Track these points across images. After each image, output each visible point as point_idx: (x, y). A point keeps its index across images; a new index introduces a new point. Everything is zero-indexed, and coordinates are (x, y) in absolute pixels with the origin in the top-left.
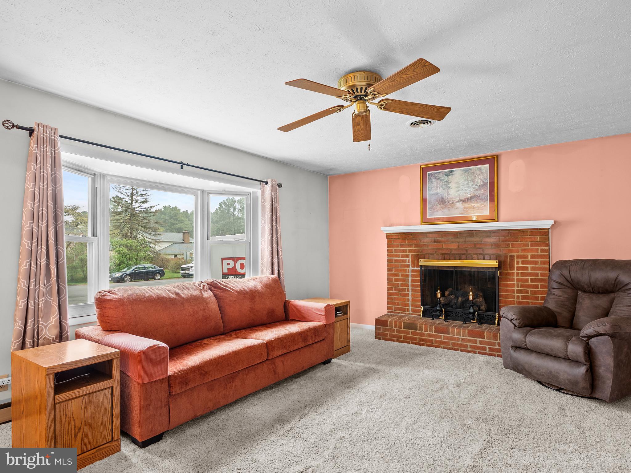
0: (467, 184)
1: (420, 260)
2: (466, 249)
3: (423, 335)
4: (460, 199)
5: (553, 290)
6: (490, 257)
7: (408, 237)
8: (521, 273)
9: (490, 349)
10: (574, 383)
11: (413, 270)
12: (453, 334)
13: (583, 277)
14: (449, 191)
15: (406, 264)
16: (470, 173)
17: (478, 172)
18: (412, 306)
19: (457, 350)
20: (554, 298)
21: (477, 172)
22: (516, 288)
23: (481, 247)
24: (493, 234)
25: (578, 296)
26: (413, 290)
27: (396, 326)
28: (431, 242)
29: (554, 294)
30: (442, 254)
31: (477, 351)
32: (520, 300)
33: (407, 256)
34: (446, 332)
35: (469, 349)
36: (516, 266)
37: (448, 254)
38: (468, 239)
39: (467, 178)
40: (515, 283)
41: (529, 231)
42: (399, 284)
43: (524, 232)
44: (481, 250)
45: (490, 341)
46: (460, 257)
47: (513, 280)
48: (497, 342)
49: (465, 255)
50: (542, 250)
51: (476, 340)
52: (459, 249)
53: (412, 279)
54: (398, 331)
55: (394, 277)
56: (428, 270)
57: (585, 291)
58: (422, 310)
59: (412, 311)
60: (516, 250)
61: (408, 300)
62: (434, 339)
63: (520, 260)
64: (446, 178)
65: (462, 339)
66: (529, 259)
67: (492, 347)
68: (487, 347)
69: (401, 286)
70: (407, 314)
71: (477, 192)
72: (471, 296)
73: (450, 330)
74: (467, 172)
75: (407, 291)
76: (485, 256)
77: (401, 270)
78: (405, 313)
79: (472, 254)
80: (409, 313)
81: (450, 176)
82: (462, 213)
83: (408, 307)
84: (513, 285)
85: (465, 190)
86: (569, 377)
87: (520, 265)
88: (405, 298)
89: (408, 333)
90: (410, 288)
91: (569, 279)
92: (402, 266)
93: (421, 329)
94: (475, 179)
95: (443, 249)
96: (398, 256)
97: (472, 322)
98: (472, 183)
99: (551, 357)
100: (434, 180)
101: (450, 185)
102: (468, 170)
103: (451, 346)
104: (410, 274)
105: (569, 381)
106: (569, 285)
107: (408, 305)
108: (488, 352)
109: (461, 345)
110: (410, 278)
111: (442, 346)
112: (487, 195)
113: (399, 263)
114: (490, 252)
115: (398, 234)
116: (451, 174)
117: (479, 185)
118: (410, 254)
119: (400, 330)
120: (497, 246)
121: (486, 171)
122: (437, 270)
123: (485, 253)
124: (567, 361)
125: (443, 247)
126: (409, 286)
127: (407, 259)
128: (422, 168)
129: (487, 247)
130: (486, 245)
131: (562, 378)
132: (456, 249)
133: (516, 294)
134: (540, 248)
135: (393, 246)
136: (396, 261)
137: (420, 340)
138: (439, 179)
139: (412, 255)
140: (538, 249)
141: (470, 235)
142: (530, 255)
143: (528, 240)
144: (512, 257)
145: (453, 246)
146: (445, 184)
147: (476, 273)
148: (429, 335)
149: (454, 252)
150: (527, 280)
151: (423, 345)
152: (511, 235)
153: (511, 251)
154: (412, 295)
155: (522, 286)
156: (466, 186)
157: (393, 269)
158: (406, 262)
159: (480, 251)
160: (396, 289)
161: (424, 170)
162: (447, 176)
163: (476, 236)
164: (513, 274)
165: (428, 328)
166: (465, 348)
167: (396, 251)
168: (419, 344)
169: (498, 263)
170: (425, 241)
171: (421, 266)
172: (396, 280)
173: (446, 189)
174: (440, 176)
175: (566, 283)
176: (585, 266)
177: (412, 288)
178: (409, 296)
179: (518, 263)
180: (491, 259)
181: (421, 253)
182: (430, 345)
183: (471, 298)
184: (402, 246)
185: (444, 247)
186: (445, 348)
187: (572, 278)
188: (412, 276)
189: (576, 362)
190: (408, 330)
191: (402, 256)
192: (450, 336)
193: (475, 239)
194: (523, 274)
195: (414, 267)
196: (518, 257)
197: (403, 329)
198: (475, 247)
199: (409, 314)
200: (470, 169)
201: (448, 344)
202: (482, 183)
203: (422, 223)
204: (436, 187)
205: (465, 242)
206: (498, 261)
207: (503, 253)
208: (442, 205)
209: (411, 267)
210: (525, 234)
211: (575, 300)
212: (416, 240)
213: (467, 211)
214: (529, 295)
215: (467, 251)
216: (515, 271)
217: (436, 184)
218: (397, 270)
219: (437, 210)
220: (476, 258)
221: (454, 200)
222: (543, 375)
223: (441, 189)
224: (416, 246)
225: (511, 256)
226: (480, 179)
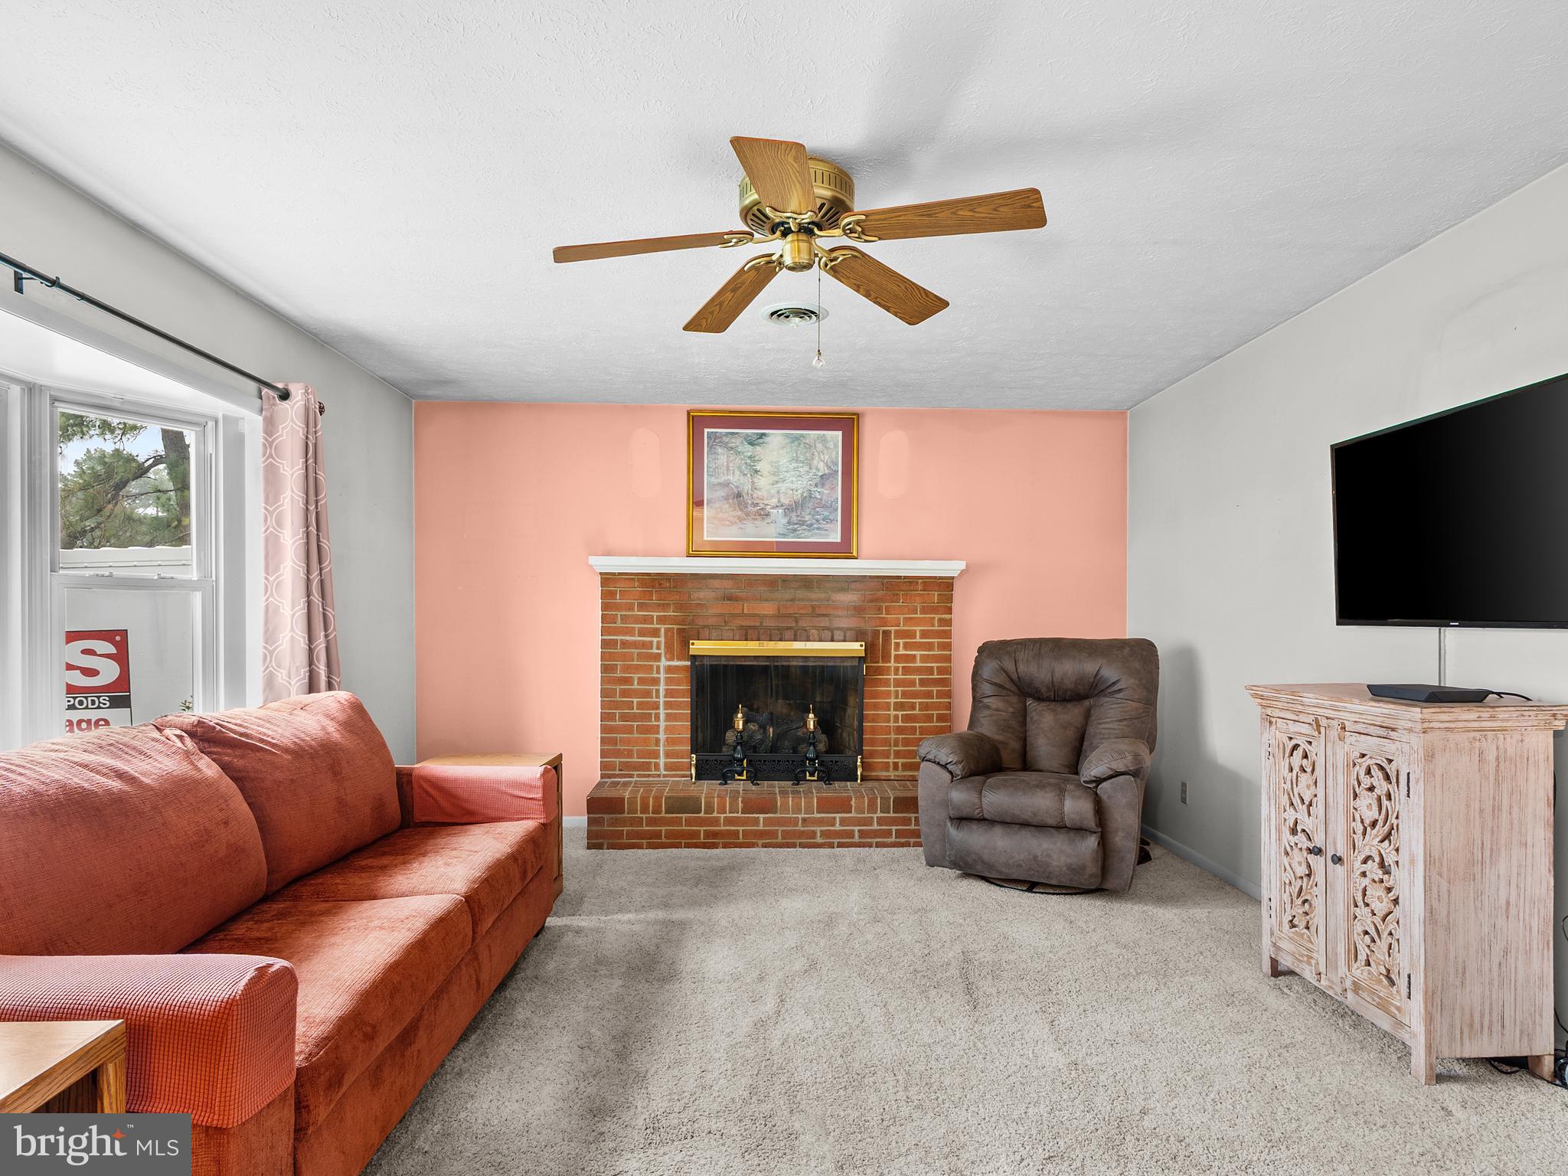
0: (795, 468)
1: (691, 642)
2: (795, 617)
3: (716, 822)
4: (779, 501)
5: (986, 700)
6: (845, 636)
7: (660, 585)
8: (903, 667)
9: (862, 834)
10: (1077, 870)
11: (669, 666)
12: (785, 810)
13: (1041, 672)
14: (755, 480)
15: (651, 653)
16: (802, 446)
17: (820, 446)
18: (667, 755)
19: (793, 846)
20: (990, 716)
21: (817, 445)
22: (893, 700)
23: (825, 613)
24: (853, 586)
25: (1028, 708)
26: (669, 717)
27: (645, 809)
28: (716, 599)
29: (988, 707)
30: (741, 627)
31: (836, 841)
32: (900, 724)
33: (655, 633)
34: (768, 807)
35: (819, 840)
36: (893, 653)
37: (754, 627)
38: (800, 594)
39: (795, 455)
40: (892, 689)
41: (920, 581)
42: (633, 702)
43: (911, 581)
44: (827, 619)
45: (862, 815)
46: (781, 634)
47: (887, 683)
48: (875, 816)
49: (792, 631)
50: (940, 620)
51: (835, 818)
52: (779, 616)
53: (666, 690)
54: (651, 822)
55: (621, 685)
56: (711, 666)
57: (1039, 698)
58: (694, 762)
59: (668, 767)
60: (895, 618)
61: (658, 741)
62: (741, 829)
63: (901, 641)
64: (748, 450)
65: (804, 820)
66: (918, 640)
67: (865, 828)
68: (856, 829)
69: (637, 709)
70: (654, 777)
71: (816, 489)
72: (812, 723)
73: (779, 804)
74: (797, 442)
75: (653, 719)
76: (835, 632)
77: (637, 668)
78: (649, 776)
79: (807, 628)
80: (659, 773)
81: (758, 444)
82: (783, 534)
83: (656, 759)
84: (888, 694)
85: (792, 482)
86: (1069, 861)
87: (902, 652)
88: (649, 739)
89: (678, 822)
90: (662, 712)
91: (1014, 677)
92: (640, 656)
93: (709, 809)
94: (813, 459)
95: (743, 615)
96: (630, 632)
97: (809, 780)
98: (806, 468)
99: (1032, 829)
100: (720, 450)
101: (758, 468)
102: (797, 438)
103: (780, 840)
104: (662, 676)
105: (1069, 867)
106: (1014, 688)
107: (656, 755)
108: (857, 841)
109: (801, 834)
110: (662, 688)
111: (760, 842)
112: (837, 499)
113: (632, 650)
114: (845, 623)
115: (634, 577)
116: (761, 441)
117: (820, 474)
118: (663, 628)
119: (655, 818)
120: (859, 610)
121: (836, 446)
122: (732, 665)
123: (835, 626)
124: (1062, 831)
125: (743, 610)
126: (658, 708)
127: (655, 640)
128: (693, 417)
129: (840, 613)
130: (836, 608)
131: (1055, 863)
132: (773, 616)
133: (893, 713)
134: (937, 617)
135: (617, 607)
136: (624, 644)
137: (708, 834)
138: (732, 448)
139: (667, 631)
140: (934, 618)
141: (805, 585)
142: (920, 631)
143: (918, 598)
144: (886, 634)
145: (767, 609)
146: (746, 463)
147: (811, 669)
148: (729, 821)
149: (769, 623)
150: (912, 683)
151: (714, 846)
152: (887, 588)
153: (884, 622)
154: (667, 729)
155: (905, 695)
156: (793, 473)
157: (617, 665)
158: (652, 648)
159: (825, 622)
160: (623, 718)
161: (697, 422)
162: (751, 444)
163: (817, 588)
164: (887, 670)
165: (728, 805)
166: (811, 839)
167: (624, 619)
168: (704, 846)
169: (863, 648)
170: (702, 595)
171: (694, 658)
172: (624, 693)
173: (749, 476)
174: (736, 442)
175: (1008, 685)
176: (1042, 652)
177: (667, 711)
178: (658, 733)
179: (898, 648)
180: (847, 639)
181: (689, 625)
182: (731, 843)
183: (812, 727)
184: (641, 607)
185: (745, 612)
186: (765, 846)
187: (1020, 675)
188: (668, 681)
189: (1079, 830)
190: (678, 815)
191: (642, 633)
192: (778, 818)
193: (815, 595)
194: (906, 670)
195: (673, 660)
196: (900, 634)
197: (663, 814)
198: (815, 613)
199: (659, 776)
200: (802, 436)
201: (774, 834)
202: (827, 471)
203: (691, 552)
204: (725, 468)
205: (792, 600)
206: (863, 643)
207: (869, 627)
208: (739, 513)
209: (663, 658)
210: (912, 588)
211: (1023, 715)
212: (680, 592)
213: (795, 530)
214: (917, 712)
215: (797, 622)
216: (892, 664)
217: (725, 460)
218: (626, 669)
219: (728, 523)
220: (817, 637)
221: (766, 502)
222: (1020, 866)
223: (737, 473)
224: (680, 607)
225: (884, 632)
226: (824, 461)
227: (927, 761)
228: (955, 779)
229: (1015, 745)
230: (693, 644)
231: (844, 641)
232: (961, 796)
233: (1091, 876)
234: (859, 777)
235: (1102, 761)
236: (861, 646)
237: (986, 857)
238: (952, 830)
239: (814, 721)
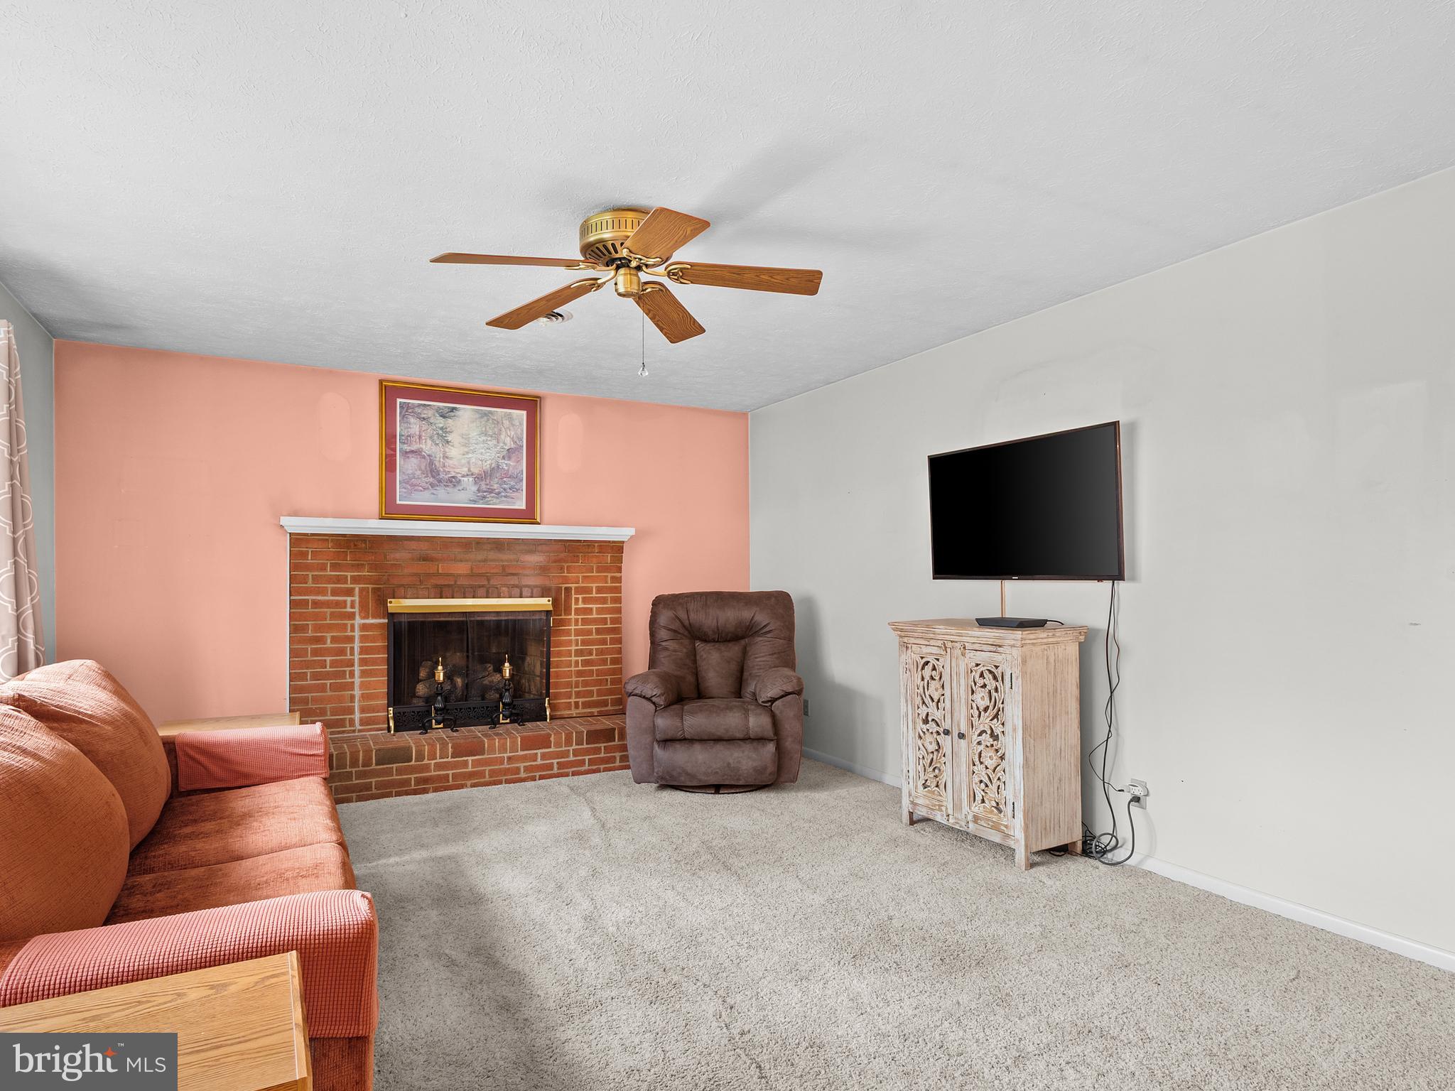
0: (483, 441)
1: (389, 600)
2: (487, 576)
3: (427, 768)
4: (469, 470)
5: (664, 644)
6: (532, 593)
7: (355, 545)
8: (582, 619)
9: (560, 765)
10: (759, 771)
11: (364, 624)
12: (492, 750)
13: (709, 619)
14: (447, 450)
15: (346, 612)
16: (491, 421)
17: (506, 423)
18: (363, 710)
19: (500, 782)
20: (669, 656)
21: (504, 422)
22: (573, 648)
23: (514, 572)
24: (540, 548)
25: (697, 649)
26: (364, 674)
27: (354, 763)
28: (413, 559)
29: (666, 649)
30: (436, 586)
31: (537, 774)
32: (580, 668)
33: (349, 592)
34: (476, 749)
35: (523, 775)
36: (574, 607)
37: (448, 586)
38: (492, 555)
39: (484, 429)
40: (573, 638)
41: (596, 544)
42: (325, 661)
43: (589, 544)
44: (516, 577)
45: (560, 749)
46: (474, 592)
47: (568, 633)
48: (571, 748)
49: (485, 589)
50: (612, 578)
51: (537, 753)
52: (472, 575)
53: (361, 648)
54: (361, 775)
55: (311, 644)
56: (409, 622)
57: (705, 640)
58: (392, 715)
59: (362, 722)
60: (576, 577)
61: (352, 697)
62: (450, 772)
63: (580, 596)
64: (440, 422)
65: (509, 758)
66: (594, 595)
67: (563, 760)
68: (555, 761)
69: (330, 667)
70: (348, 733)
71: (503, 461)
72: (508, 671)
73: (486, 746)
74: (485, 418)
75: (348, 676)
76: (523, 589)
77: (330, 628)
78: (343, 732)
79: (498, 586)
80: (354, 729)
81: (449, 417)
82: (474, 501)
83: (351, 715)
84: (569, 643)
85: (482, 454)
86: (755, 764)
87: (581, 605)
88: (342, 696)
89: (389, 772)
90: (357, 669)
91: (686, 623)
92: (333, 615)
93: (420, 757)
94: (500, 434)
95: (438, 575)
96: (322, 592)
97: (502, 723)
98: (495, 442)
99: (725, 743)
100: (412, 420)
101: (449, 439)
102: (485, 414)
103: (487, 779)
104: (357, 634)
105: (755, 770)
106: (686, 633)
107: (351, 711)
108: (556, 772)
109: (507, 771)
110: (357, 645)
111: (469, 783)
112: (522, 471)
113: (326, 610)
114: (532, 581)
115: (327, 538)
116: (452, 414)
117: (507, 448)
118: (357, 588)
119: (365, 771)
120: (543, 570)
121: (521, 424)
122: (430, 622)
123: (524, 584)
124: (747, 742)
125: (438, 570)
126: (353, 665)
127: (349, 599)
128: (385, 387)
129: (527, 572)
130: (524, 568)
131: (744, 768)
132: (466, 576)
133: (574, 659)
134: (609, 575)
135: (308, 567)
136: (316, 604)
137: (418, 781)
138: (424, 419)
139: (361, 590)
140: (607, 576)
141: (497, 548)
142: (596, 587)
143: (594, 560)
144: (568, 590)
145: (461, 569)
146: (438, 434)
147: (503, 623)
148: (439, 766)
149: (461, 582)
150: (589, 632)
151: (425, 791)
152: (569, 551)
153: (566, 580)
154: (362, 685)
155: (584, 643)
156: (482, 445)
157: (308, 624)
158: (345, 607)
159: (514, 581)
160: (315, 676)
161: (390, 392)
162: (443, 416)
163: (507, 549)
164: (568, 622)
165: (438, 751)
166: (515, 774)
167: (315, 579)
168: (415, 792)
169: (551, 603)
170: (400, 555)
171: (392, 616)
172: (316, 652)
173: (441, 445)
174: (427, 413)
175: (682, 630)
176: (708, 603)
177: (362, 668)
178: (353, 689)
179: (577, 602)
180: (534, 595)
181: (385, 584)
182: (441, 787)
183: (508, 675)
184: (335, 567)
185: (440, 572)
186: (473, 786)
187: (691, 621)
188: (363, 639)
189: (761, 739)
190: (388, 766)
191: (335, 592)
192: (486, 758)
193: (506, 556)
194: (585, 622)
195: (368, 618)
196: (579, 591)
197: (374, 766)
198: (505, 572)
199: (354, 731)
200: (490, 412)
201: (481, 774)
202: (513, 446)
203: (383, 515)
204: (417, 437)
205: (485, 561)
206: (551, 599)
207: (553, 584)
208: (431, 480)
209: (357, 617)
210: (590, 551)
211: (693, 654)
212: (376, 553)
213: (484, 497)
214: (594, 657)
215: (489, 580)
216: (573, 616)
217: (417, 429)
218: (318, 628)
219: (421, 488)
220: (507, 594)
221: (457, 471)
222: (717, 773)
223: (429, 442)
224: (374, 567)
225: (566, 588)
226: (510, 437)
227: (633, 695)
228: (658, 709)
229: (690, 678)
230: (391, 602)
231: (532, 597)
232: (664, 723)
233: (770, 774)
234: (548, 717)
235: (775, 685)
236: (549, 601)
237: (689, 769)
238: (658, 751)
239: (510, 670)
